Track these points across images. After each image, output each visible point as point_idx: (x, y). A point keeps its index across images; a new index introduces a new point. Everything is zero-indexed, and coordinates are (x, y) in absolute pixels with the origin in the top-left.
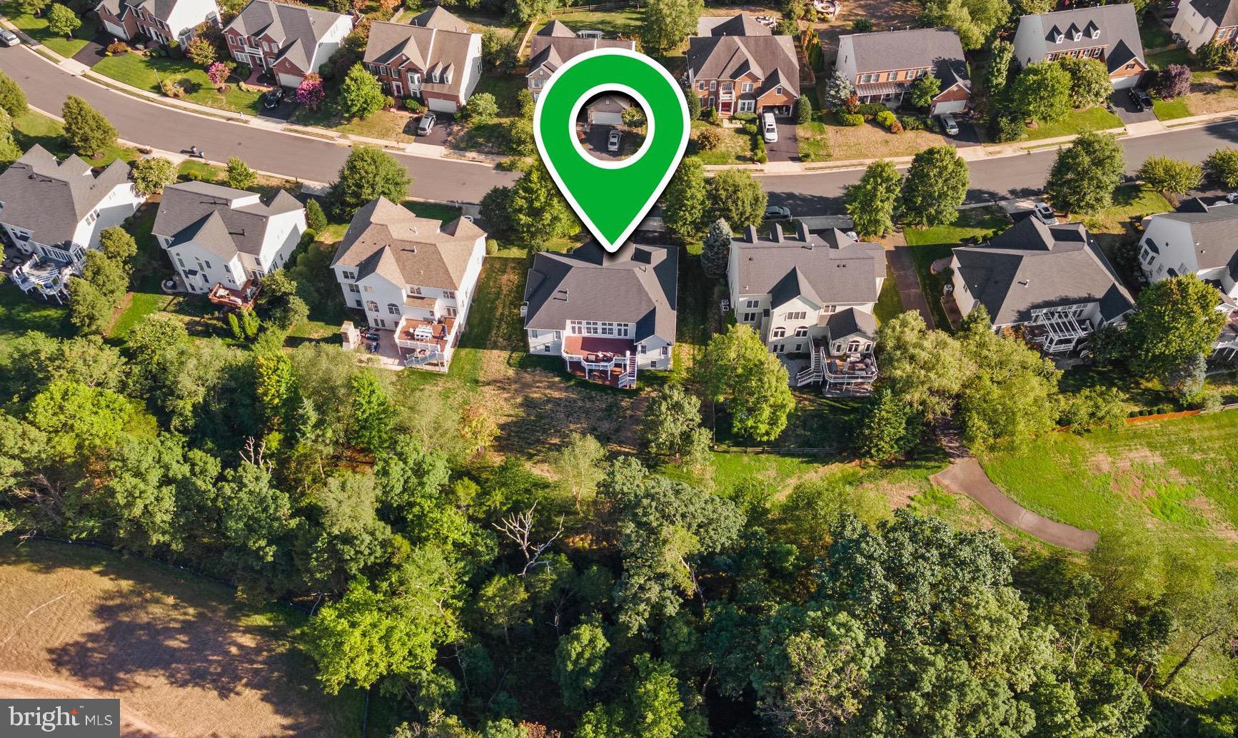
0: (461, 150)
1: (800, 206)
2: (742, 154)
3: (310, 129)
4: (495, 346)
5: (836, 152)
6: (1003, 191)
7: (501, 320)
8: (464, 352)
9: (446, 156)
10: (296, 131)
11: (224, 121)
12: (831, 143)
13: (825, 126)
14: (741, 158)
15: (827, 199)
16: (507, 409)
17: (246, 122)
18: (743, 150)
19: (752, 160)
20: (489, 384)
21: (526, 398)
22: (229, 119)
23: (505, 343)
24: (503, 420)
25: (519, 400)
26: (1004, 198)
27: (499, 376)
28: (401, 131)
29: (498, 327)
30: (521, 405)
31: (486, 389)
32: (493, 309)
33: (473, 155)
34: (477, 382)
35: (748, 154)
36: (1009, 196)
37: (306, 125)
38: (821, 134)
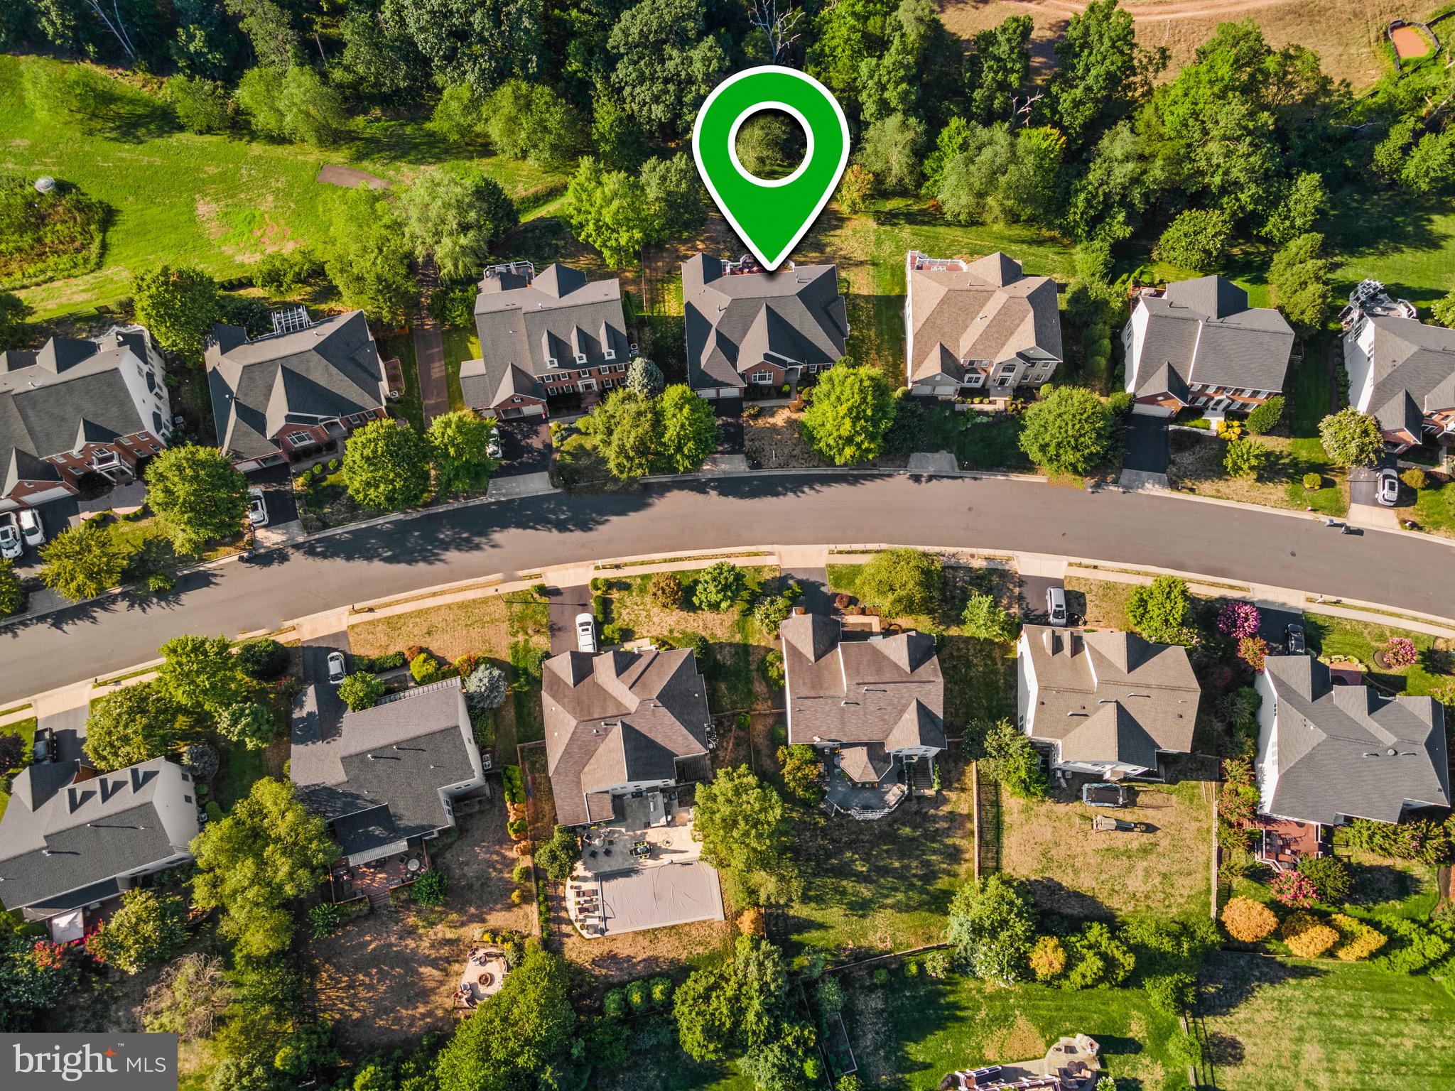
0: (994, 571)
1: (553, 512)
2: (623, 593)
3: (1215, 593)
4: (867, 298)
5: (501, 610)
6: (297, 557)
7: (869, 324)
8: (897, 291)
9: (1009, 559)
10: (1232, 587)
11: (1345, 600)
12: (505, 626)
13: (510, 660)
14: (623, 586)
15: (518, 526)
16: (836, 241)
17: (1311, 600)
18: (621, 600)
19: (610, 585)
20: (862, 263)
21: (822, 252)
22: (1338, 602)
23: (858, 301)
24: (838, 232)
25: (828, 249)
26: (297, 547)
27: (855, 270)
28: (1088, 596)
29: (869, 317)
30: (826, 245)
31: (863, 258)
32: (880, 334)
33: (977, 564)
34: (874, 264)
35: (615, 595)
36: (290, 551)
37: (1223, 600)
38: (517, 644)
